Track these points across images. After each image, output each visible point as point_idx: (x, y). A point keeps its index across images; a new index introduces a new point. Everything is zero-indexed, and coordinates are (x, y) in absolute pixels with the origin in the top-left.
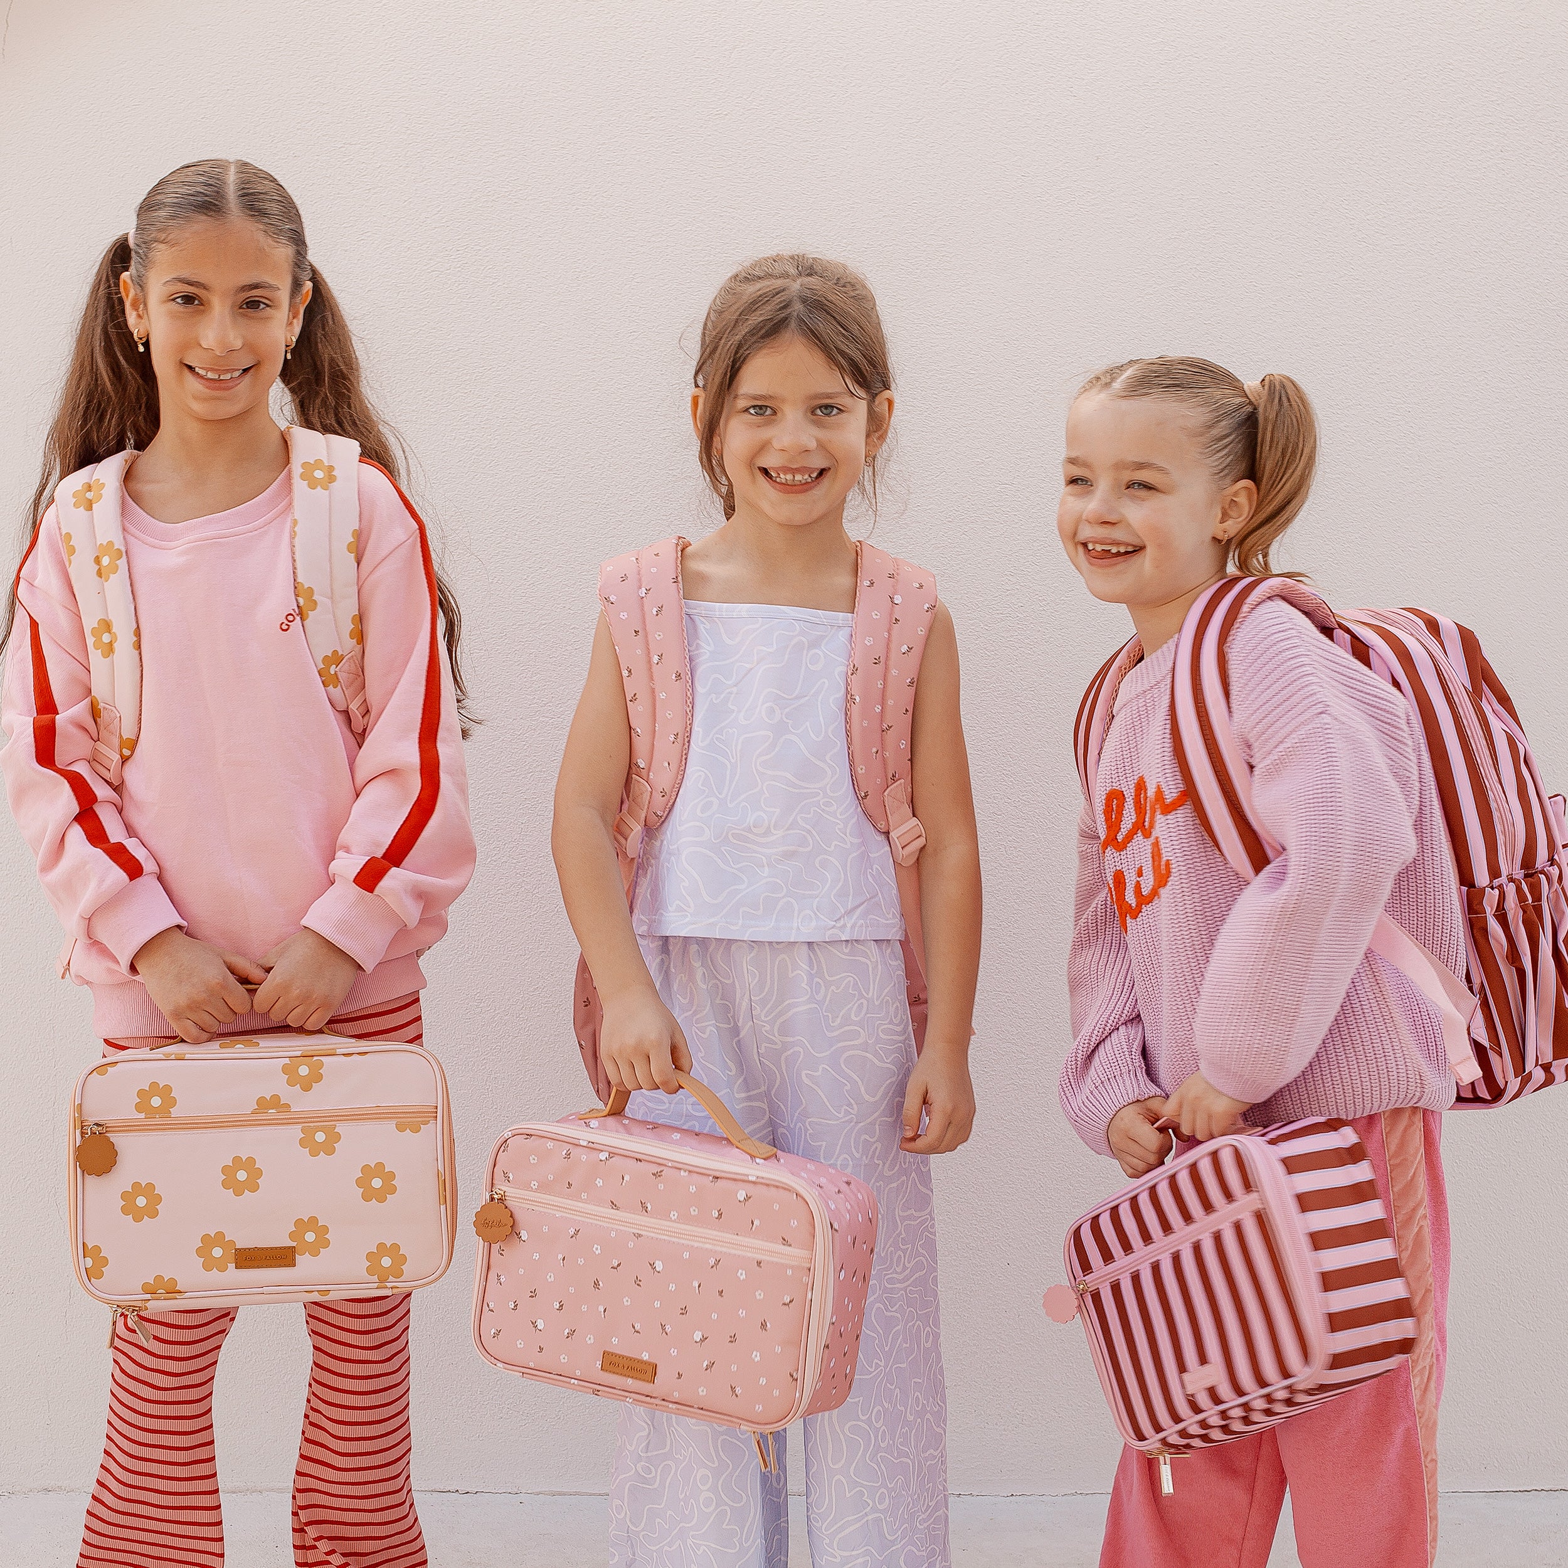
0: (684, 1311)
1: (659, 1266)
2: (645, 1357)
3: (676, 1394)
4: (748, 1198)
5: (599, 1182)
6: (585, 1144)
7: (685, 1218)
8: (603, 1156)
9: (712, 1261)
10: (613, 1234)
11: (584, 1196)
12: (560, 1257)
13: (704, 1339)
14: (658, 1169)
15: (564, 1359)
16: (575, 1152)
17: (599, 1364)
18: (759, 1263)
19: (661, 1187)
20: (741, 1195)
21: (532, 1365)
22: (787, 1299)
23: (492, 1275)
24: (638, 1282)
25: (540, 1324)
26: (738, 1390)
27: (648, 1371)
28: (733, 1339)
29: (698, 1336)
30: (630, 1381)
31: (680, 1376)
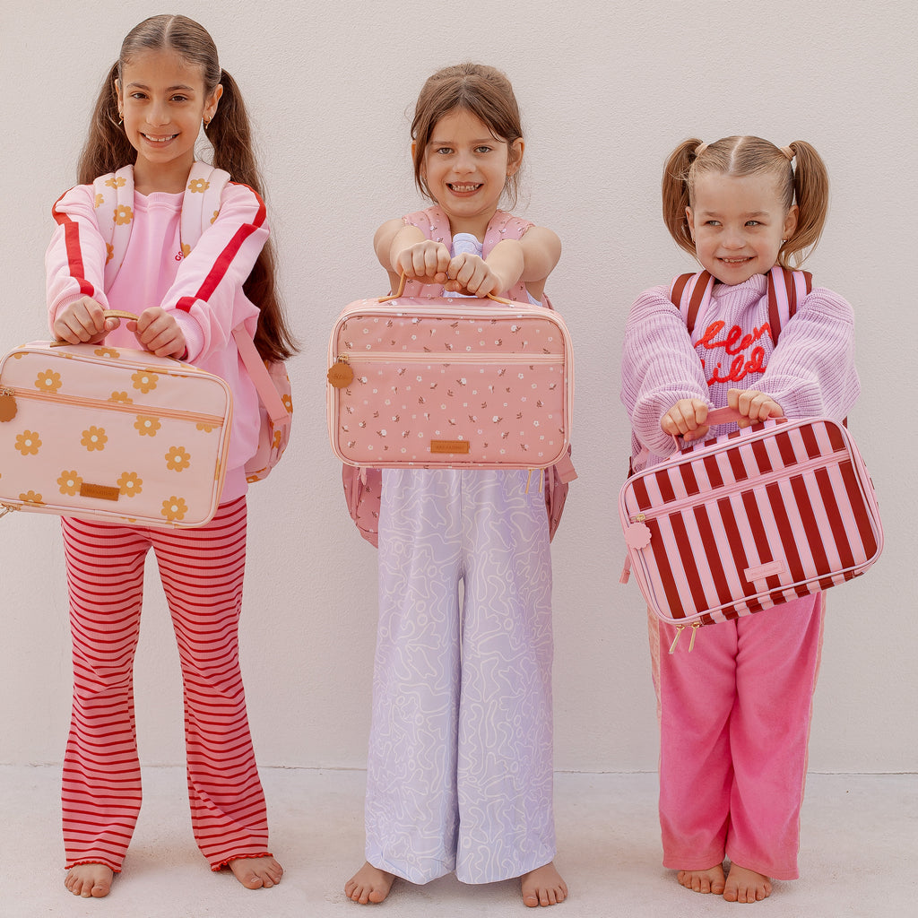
0: (484, 406)
1: (464, 381)
2: (461, 438)
3: (484, 457)
4: (519, 329)
5: (414, 337)
6: (401, 315)
7: (477, 349)
8: (415, 321)
9: (500, 372)
10: (429, 367)
11: (404, 347)
12: (393, 388)
13: (500, 420)
14: (453, 322)
15: (404, 451)
16: (395, 321)
17: (429, 449)
18: (531, 367)
19: (458, 332)
20: (514, 328)
21: (380, 459)
22: (552, 386)
23: (344, 410)
24: (450, 394)
25: (384, 433)
26: (526, 447)
27: (462, 447)
28: (520, 416)
29: (495, 419)
30: (452, 455)
31: (486, 445)
